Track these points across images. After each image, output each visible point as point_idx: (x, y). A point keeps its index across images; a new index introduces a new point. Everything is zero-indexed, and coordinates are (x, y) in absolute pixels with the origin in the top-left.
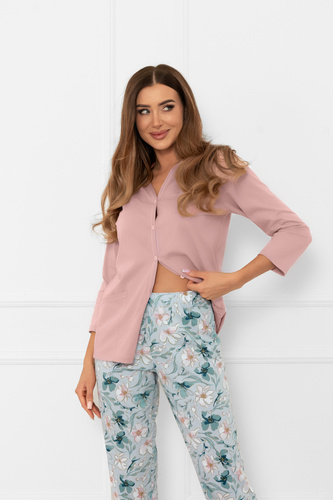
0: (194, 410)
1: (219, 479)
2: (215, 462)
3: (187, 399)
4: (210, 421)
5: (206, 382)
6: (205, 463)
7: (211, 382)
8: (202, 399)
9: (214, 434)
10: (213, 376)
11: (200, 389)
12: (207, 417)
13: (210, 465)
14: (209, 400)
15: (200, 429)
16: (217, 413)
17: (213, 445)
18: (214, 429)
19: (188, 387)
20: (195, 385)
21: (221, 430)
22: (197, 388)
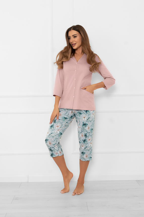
0: (81, 120)
1: (83, 140)
2: (84, 135)
3: (80, 117)
4: (85, 125)
5: (86, 114)
6: (81, 135)
7: (87, 114)
8: (84, 118)
9: (85, 128)
10: (89, 113)
11: (84, 115)
12: (84, 123)
13: (82, 136)
14: (86, 119)
15: (82, 126)
16: (87, 123)
17: (84, 131)
18: (85, 127)
19: (81, 114)
20: (83, 114)
21: (87, 128)
22: (83, 115)
